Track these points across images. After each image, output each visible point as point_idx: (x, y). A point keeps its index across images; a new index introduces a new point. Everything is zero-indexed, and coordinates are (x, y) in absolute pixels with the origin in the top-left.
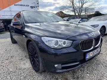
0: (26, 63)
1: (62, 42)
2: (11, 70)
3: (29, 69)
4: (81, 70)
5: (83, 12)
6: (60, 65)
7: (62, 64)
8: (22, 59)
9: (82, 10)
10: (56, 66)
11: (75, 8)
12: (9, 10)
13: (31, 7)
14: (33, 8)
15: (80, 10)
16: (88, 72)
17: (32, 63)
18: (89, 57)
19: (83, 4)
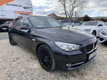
0: (34, 64)
1: (72, 46)
2: (22, 70)
3: (39, 69)
4: (83, 68)
5: (73, 15)
6: (71, 64)
7: (72, 64)
8: (28, 60)
10: (67, 65)
13: (24, 7)
14: (27, 8)
15: (71, 13)
16: (88, 69)
17: (42, 63)
18: (91, 58)
19: (74, 8)
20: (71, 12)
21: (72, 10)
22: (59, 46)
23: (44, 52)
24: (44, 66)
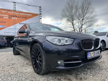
0: (27, 69)
1: (64, 41)
3: (30, 73)
4: (84, 74)
6: (63, 61)
9: (82, 30)
11: (75, 28)
12: (14, 28)
16: (91, 75)
17: (34, 66)
18: (90, 57)
19: (82, 25)
20: (80, 29)
21: (81, 28)
22: (49, 40)
23: (36, 51)
24: (36, 69)
